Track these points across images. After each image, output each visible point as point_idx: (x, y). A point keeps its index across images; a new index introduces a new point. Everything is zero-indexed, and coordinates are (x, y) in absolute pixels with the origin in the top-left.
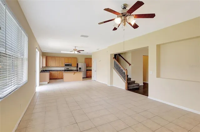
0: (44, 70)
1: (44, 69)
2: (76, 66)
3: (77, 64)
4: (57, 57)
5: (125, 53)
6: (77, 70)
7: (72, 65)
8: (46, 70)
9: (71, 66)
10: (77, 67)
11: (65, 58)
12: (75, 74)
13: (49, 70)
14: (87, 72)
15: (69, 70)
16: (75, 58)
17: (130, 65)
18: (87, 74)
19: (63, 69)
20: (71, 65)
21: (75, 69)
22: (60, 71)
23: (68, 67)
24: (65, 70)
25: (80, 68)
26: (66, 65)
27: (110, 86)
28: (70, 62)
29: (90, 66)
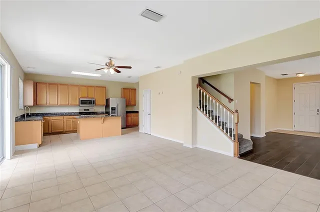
0: (28, 115)
1: (30, 112)
2: (105, 104)
3: (108, 101)
4: (61, 84)
5: (216, 76)
6: (108, 113)
7: (96, 102)
8: (33, 115)
9: (94, 103)
10: (107, 106)
11: (80, 86)
12: (105, 122)
13: (43, 115)
14: (127, 116)
15: (90, 113)
16: (102, 88)
17: (231, 100)
18: (127, 121)
19: (76, 110)
20: (94, 101)
21: (103, 110)
22: (70, 114)
23: (86, 107)
24: (81, 113)
25: (113, 109)
26: (83, 102)
27: (191, 147)
28: (91, 96)
29: (132, 103)
